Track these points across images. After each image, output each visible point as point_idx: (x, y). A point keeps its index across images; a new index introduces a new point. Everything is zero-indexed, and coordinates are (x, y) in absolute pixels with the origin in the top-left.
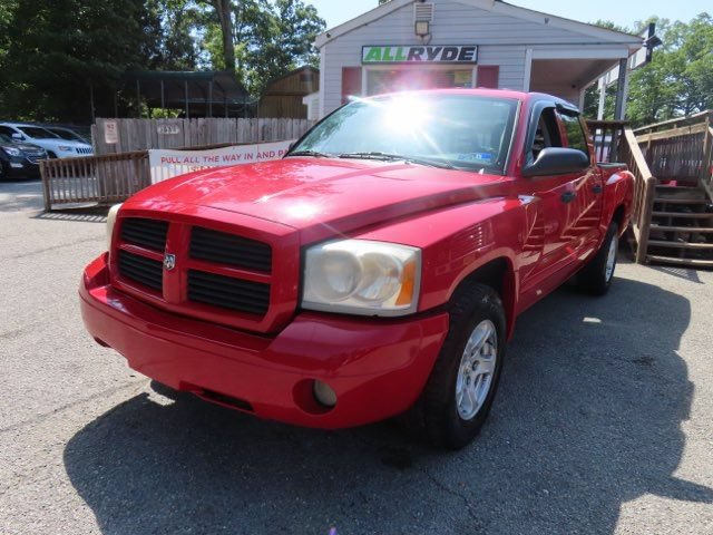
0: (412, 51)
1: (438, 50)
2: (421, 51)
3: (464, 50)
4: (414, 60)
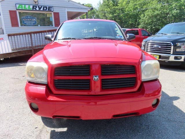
0: (33, 7)
1: (41, 7)
2: (36, 7)
3: (49, 8)
4: (34, 9)
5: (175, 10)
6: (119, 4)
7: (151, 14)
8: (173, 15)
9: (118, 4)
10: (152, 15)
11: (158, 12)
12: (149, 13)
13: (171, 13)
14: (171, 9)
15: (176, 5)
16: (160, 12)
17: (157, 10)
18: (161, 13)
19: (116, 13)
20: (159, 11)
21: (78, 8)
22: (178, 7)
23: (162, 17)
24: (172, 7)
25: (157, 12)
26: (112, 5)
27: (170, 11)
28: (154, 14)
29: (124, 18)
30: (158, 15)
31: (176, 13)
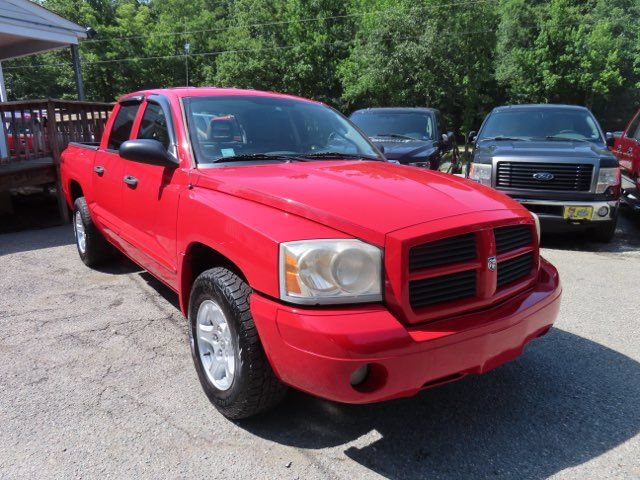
5: (303, 62)
6: (118, 16)
7: (237, 67)
8: (297, 75)
9: (118, 20)
10: (239, 70)
11: (256, 63)
12: (231, 64)
13: (293, 70)
14: (292, 60)
15: (304, 50)
16: (262, 63)
17: (252, 55)
18: (265, 67)
19: (110, 51)
20: (259, 60)
21: (37, 24)
22: (308, 55)
23: (270, 80)
24: (293, 55)
25: (252, 64)
26: (91, 20)
27: (288, 64)
28: (245, 69)
29: (144, 70)
30: (257, 71)
31: (306, 72)
